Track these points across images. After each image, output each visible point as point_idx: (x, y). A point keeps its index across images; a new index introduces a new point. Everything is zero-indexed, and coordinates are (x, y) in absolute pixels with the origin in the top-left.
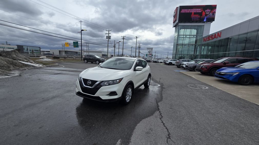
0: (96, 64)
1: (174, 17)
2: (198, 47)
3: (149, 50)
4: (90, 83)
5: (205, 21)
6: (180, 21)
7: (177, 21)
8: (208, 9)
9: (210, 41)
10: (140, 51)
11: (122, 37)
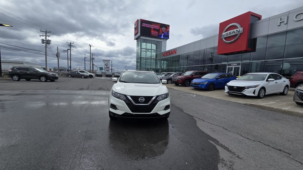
0: (41, 81)
1: (135, 29)
2: (158, 61)
3: (105, 63)
4: (144, 99)
5: (162, 37)
6: (142, 34)
7: (139, 34)
8: (164, 28)
9: (168, 56)
10: (94, 63)
11: (68, 44)
